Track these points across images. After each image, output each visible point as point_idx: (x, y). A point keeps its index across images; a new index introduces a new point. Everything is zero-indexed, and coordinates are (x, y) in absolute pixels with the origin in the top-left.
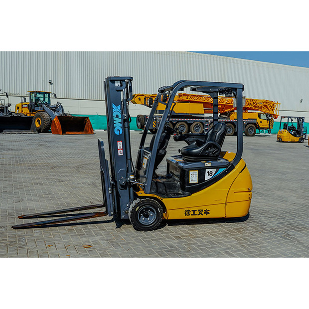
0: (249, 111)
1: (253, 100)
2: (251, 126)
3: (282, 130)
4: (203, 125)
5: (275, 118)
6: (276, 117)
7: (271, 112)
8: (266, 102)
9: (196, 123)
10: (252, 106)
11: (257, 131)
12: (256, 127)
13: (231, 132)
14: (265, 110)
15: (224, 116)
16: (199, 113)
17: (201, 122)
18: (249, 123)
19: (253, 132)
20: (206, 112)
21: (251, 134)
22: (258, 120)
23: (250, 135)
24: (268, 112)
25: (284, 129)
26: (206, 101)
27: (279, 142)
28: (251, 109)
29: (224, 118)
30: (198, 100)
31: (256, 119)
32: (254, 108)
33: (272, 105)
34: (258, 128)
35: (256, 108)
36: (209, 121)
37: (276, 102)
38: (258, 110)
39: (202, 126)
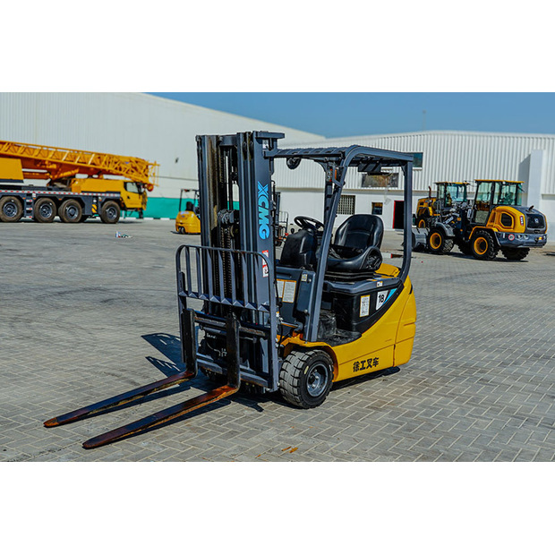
0: (105, 176)
1: (113, 156)
2: (112, 205)
3: (184, 212)
4: (22, 201)
5: (150, 191)
6: (150, 187)
7: (144, 180)
8: (137, 162)
9: (6, 199)
10: (111, 168)
11: (123, 213)
12: (120, 205)
13: (76, 215)
14: (135, 176)
15: (60, 185)
16: (14, 178)
17: (18, 197)
18: (107, 199)
19: (115, 216)
20: (27, 176)
21: (112, 220)
22: (124, 195)
23: (110, 220)
24: (140, 179)
25: (187, 210)
26: (25, 155)
27: (180, 233)
28: (109, 173)
29: (61, 189)
30: (9, 153)
31: (119, 193)
32: (115, 171)
33: (145, 167)
34: (124, 208)
35: (119, 171)
36: (34, 195)
37: (151, 161)
38: (121, 175)
39: (19, 204)
